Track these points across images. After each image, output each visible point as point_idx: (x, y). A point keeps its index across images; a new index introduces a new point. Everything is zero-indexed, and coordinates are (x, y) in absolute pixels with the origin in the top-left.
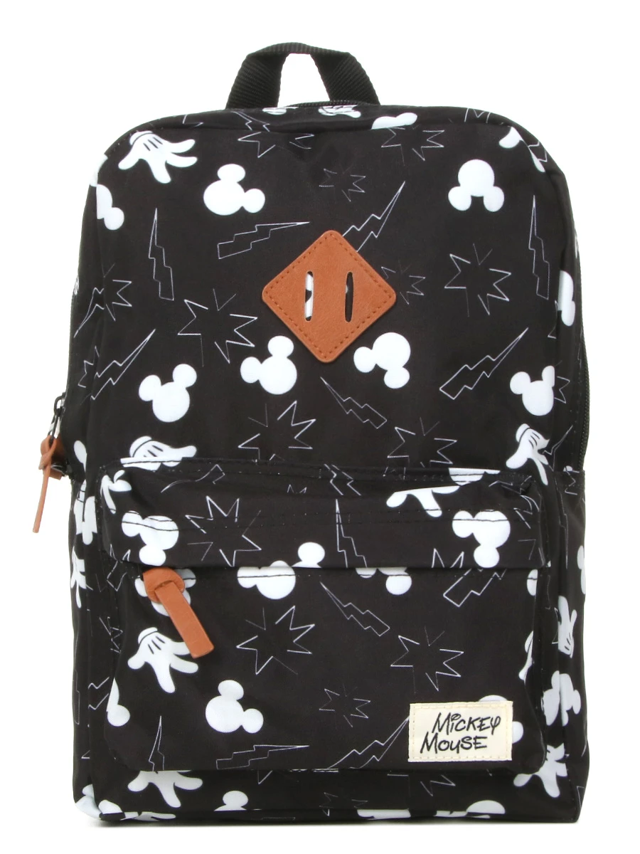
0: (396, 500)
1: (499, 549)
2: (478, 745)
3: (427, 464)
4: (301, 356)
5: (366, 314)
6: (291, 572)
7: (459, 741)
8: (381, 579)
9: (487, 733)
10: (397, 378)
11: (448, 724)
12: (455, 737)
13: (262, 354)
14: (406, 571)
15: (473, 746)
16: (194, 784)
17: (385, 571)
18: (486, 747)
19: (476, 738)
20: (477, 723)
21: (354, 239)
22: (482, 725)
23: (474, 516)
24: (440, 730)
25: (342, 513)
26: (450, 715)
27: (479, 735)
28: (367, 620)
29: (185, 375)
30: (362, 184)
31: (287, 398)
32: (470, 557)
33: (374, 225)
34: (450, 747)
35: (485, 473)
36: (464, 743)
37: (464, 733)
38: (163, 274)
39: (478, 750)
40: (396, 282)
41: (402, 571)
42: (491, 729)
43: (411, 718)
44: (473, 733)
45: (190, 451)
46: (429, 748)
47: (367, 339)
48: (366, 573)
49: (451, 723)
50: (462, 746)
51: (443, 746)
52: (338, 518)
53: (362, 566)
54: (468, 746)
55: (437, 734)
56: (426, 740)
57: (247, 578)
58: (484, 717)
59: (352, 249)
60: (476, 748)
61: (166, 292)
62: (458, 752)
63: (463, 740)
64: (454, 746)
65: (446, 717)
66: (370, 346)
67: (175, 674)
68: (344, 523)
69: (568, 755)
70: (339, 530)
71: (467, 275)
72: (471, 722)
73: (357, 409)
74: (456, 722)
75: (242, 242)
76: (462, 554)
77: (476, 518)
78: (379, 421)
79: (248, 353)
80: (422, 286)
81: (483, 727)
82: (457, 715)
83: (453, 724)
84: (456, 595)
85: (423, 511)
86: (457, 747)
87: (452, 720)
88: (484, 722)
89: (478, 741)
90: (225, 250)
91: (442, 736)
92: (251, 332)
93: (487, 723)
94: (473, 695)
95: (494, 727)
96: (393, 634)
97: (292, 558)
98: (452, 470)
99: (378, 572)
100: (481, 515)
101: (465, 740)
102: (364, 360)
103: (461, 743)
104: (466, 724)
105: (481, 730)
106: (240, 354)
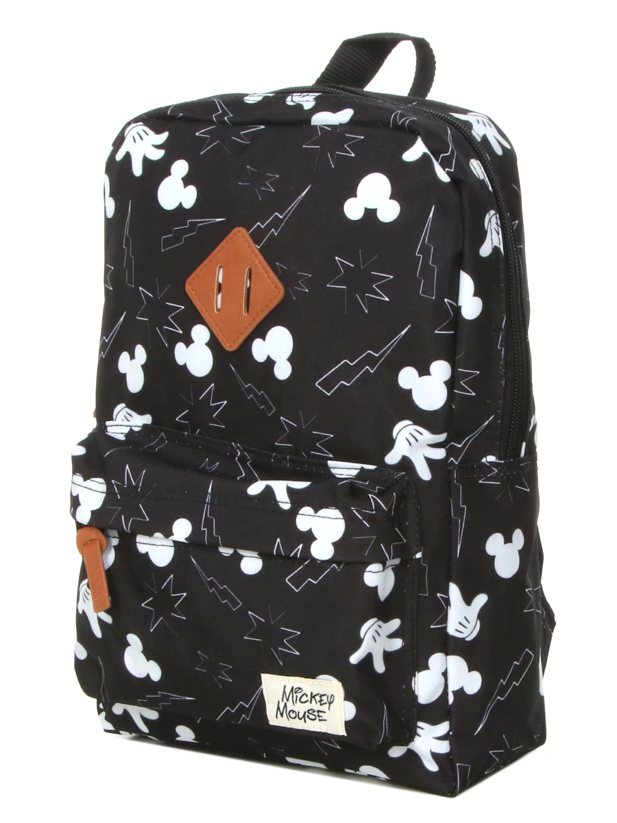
0: (255, 489)
1: (335, 544)
2: (321, 718)
3: (308, 455)
7: (305, 713)
8: (237, 558)
9: (325, 708)
10: (283, 370)
11: (293, 697)
12: (301, 708)
13: (188, 340)
14: (258, 554)
15: (317, 718)
17: (241, 552)
18: (325, 720)
19: (318, 711)
20: (318, 698)
21: (256, 237)
22: (321, 701)
23: (316, 512)
24: (288, 700)
25: (212, 494)
26: (293, 688)
27: (320, 710)
28: (225, 594)
29: (139, 354)
30: (273, 183)
31: (205, 381)
32: (307, 549)
33: (276, 223)
34: (297, 716)
35: (362, 468)
36: (309, 715)
37: (307, 706)
39: (322, 722)
41: (255, 554)
42: (328, 705)
43: (264, 686)
44: (316, 707)
45: (147, 419)
46: (282, 715)
47: (261, 331)
48: (226, 551)
49: (295, 695)
50: (308, 716)
51: (293, 715)
52: (208, 499)
54: (313, 717)
55: (286, 704)
56: (278, 708)
58: (322, 694)
59: (254, 246)
60: (320, 720)
61: (130, 278)
62: (305, 721)
63: (308, 711)
64: (301, 716)
65: (290, 689)
66: (264, 337)
68: (213, 503)
69: (451, 733)
70: (206, 511)
71: (348, 276)
72: (313, 697)
73: (256, 395)
74: (299, 695)
75: (178, 236)
76: (301, 546)
77: (317, 514)
78: (270, 409)
79: (179, 338)
80: (308, 283)
81: (322, 702)
82: (300, 689)
83: (297, 696)
84: (297, 581)
85: (276, 502)
86: (304, 716)
87: (296, 692)
88: (323, 698)
89: (320, 714)
90: (168, 242)
91: (290, 706)
92: (179, 320)
93: (324, 698)
94: (311, 673)
95: (330, 703)
96: (244, 610)
97: (168, 531)
98: (330, 463)
99: (235, 552)
100: (324, 512)
101: (310, 712)
102: (260, 350)
103: (307, 714)
104: (309, 698)
105: (321, 705)
106: (174, 339)
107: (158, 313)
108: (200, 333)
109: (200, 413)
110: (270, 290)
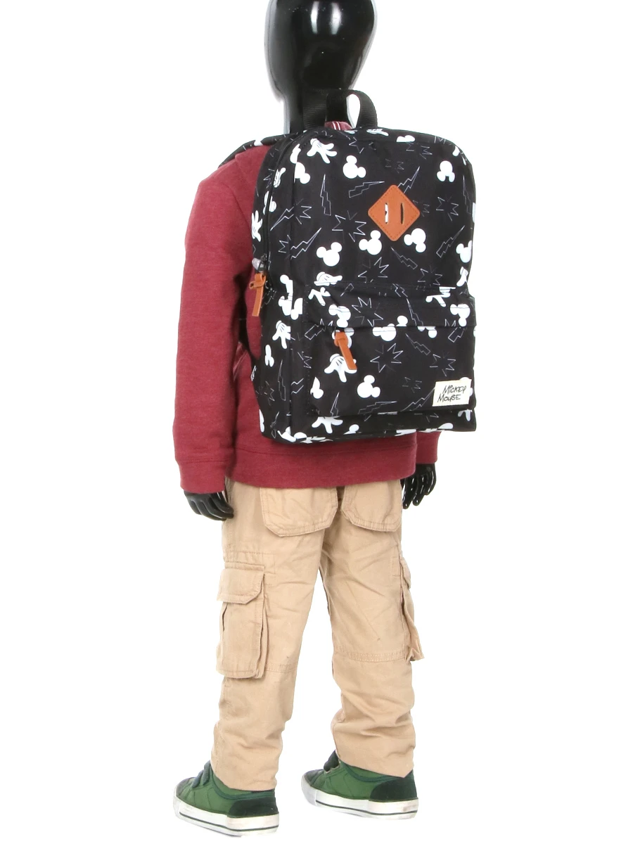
0: (429, 299)
1: (466, 319)
2: (457, 398)
3: (432, 285)
4: (384, 239)
5: (409, 221)
6: (394, 329)
7: (451, 397)
8: (426, 331)
9: (461, 393)
10: (421, 248)
11: (448, 390)
12: (450, 395)
13: (368, 238)
14: (435, 328)
16: (339, 422)
17: (428, 328)
18: (460, 399)
20: (458, 389)
21: (402, 188)
24: (445, 392)
25: (410, 304)
26: (449, 386)
27: (458, 394)
28: (422, 348)
29: (337, 247)
30: (402, 166)
31: (377, 256)
32: (457, 322)
33: (409, 183)
34: (448, 399)
35: (451, 289)
36: (453, 398)
37: (453, 393)
38: (326, 204)
39: (457, 400)
40: (420, 207)
42: (463, 391)
43: (435, 388)
44: (456, 393)
45: (340, 278)
46: (440, 400)
47: (409, 231)
48: (421, 328)
51: (445, 399)
52: (410, 306)
53: (421, 325)
55: (444, 394)
56: (440, 397)
57: (377, 332)
58: (461, 386)
59: (402, 193)
61: (328, 211)
62: (450, 401)
66: (410, 234)
67: (347, 374)
68: (412, 308)
70: (411, 311)
71: (444, 205)
72: (456, 389)
73: (405, 261)
75: (358, 190)
76: (455, 321)
78: (414, 266)
79: (363, 237)
80: (428, 209)
82: (451, 386)
83: (450, 390)
84: (453, 337)
85: (439, 305)
86: (450, 399)
87: (450, 388)
88: (460, 388)
89: (457, 396)
90: (352, 193)
91: (446, 395)
92: (363, 229)
94: (458, 378)
96: (431, 354)
97: (396, 323)
98: (440, 288)
99: (425, 328)
100: (459, 306)
101: (453, 396)
102: (408, 240)
104: (454, 390)
105: (459, 392)
106: (359, 238)
107: (349, 227)
108: (375, 234)
109: (374, 272)
110: (413, 212)
